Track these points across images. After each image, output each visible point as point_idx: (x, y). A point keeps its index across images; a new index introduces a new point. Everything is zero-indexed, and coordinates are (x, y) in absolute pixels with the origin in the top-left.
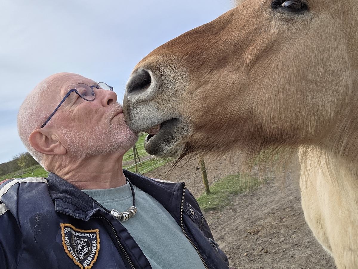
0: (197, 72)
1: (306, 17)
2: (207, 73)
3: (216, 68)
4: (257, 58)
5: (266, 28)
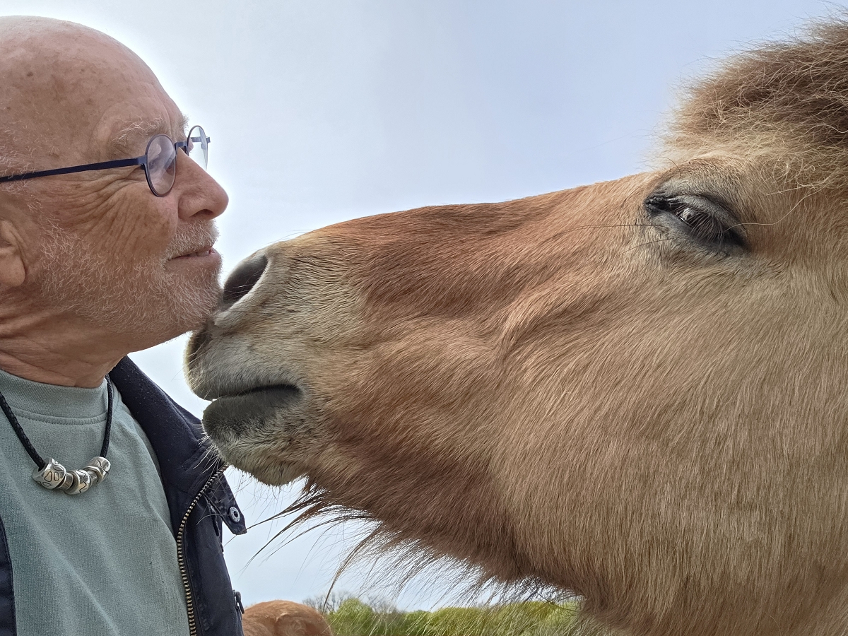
0: (387, 304)
1: (732, 265)
2: (411, 316)
3: (439, 313)
4: (536, 326)
5: (605, 259)
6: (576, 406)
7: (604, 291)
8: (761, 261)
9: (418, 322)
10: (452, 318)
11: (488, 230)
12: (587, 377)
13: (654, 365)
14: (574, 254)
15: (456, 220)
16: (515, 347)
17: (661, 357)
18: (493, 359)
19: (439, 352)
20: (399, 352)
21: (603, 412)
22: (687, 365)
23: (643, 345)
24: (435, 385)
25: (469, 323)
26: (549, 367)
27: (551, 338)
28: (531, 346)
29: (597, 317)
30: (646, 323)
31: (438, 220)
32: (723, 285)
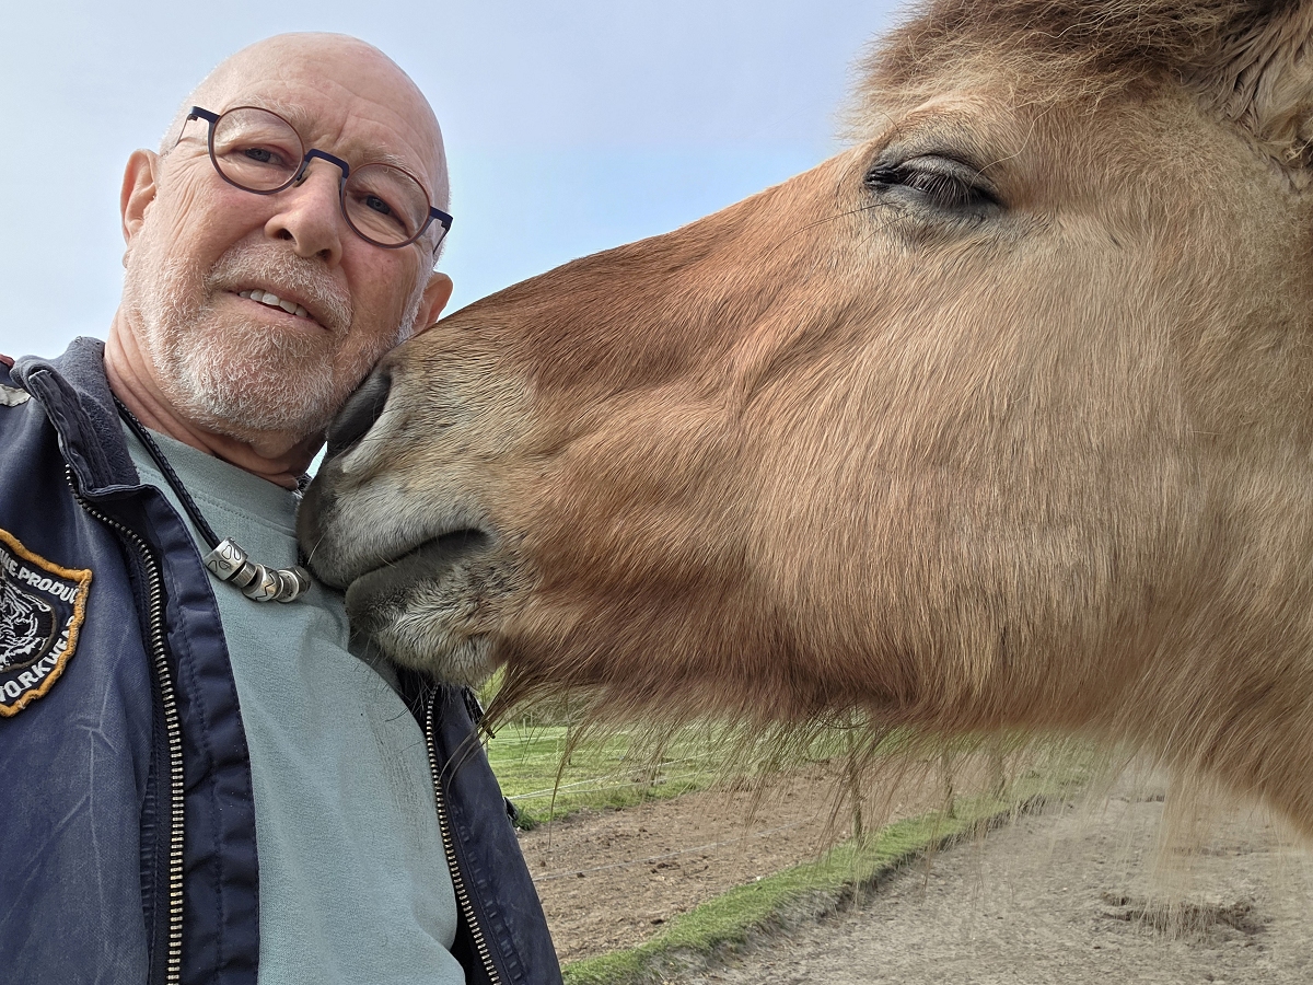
1: (990, 230)
2: (602, 397)
3: (638, 385)
4: (773, 362)
5: (835, 261)
6: (844, 447)
7: (845, 297)
8: (1023, 217)
9: (614, 403)
10: (657, 386)
11: (669, 266)
12: (851, 407)
13: (926, 374)
14: (794, 265)
15: (623, 265)
16: (750, 397)
17: (932, 362)
18: (725, 420)
19: (651, 430)
20: (599, 445)
21: (877, 447)
22: (965, 363)
23: (909, 353)
24: (657, 474)
25: (681, 386)
26: (800, 409)
27: (794, 373)
28: (771, 391)
29: (846, 331)
30: (907, 324)
31: (598, 270)
32: (986, 256)
